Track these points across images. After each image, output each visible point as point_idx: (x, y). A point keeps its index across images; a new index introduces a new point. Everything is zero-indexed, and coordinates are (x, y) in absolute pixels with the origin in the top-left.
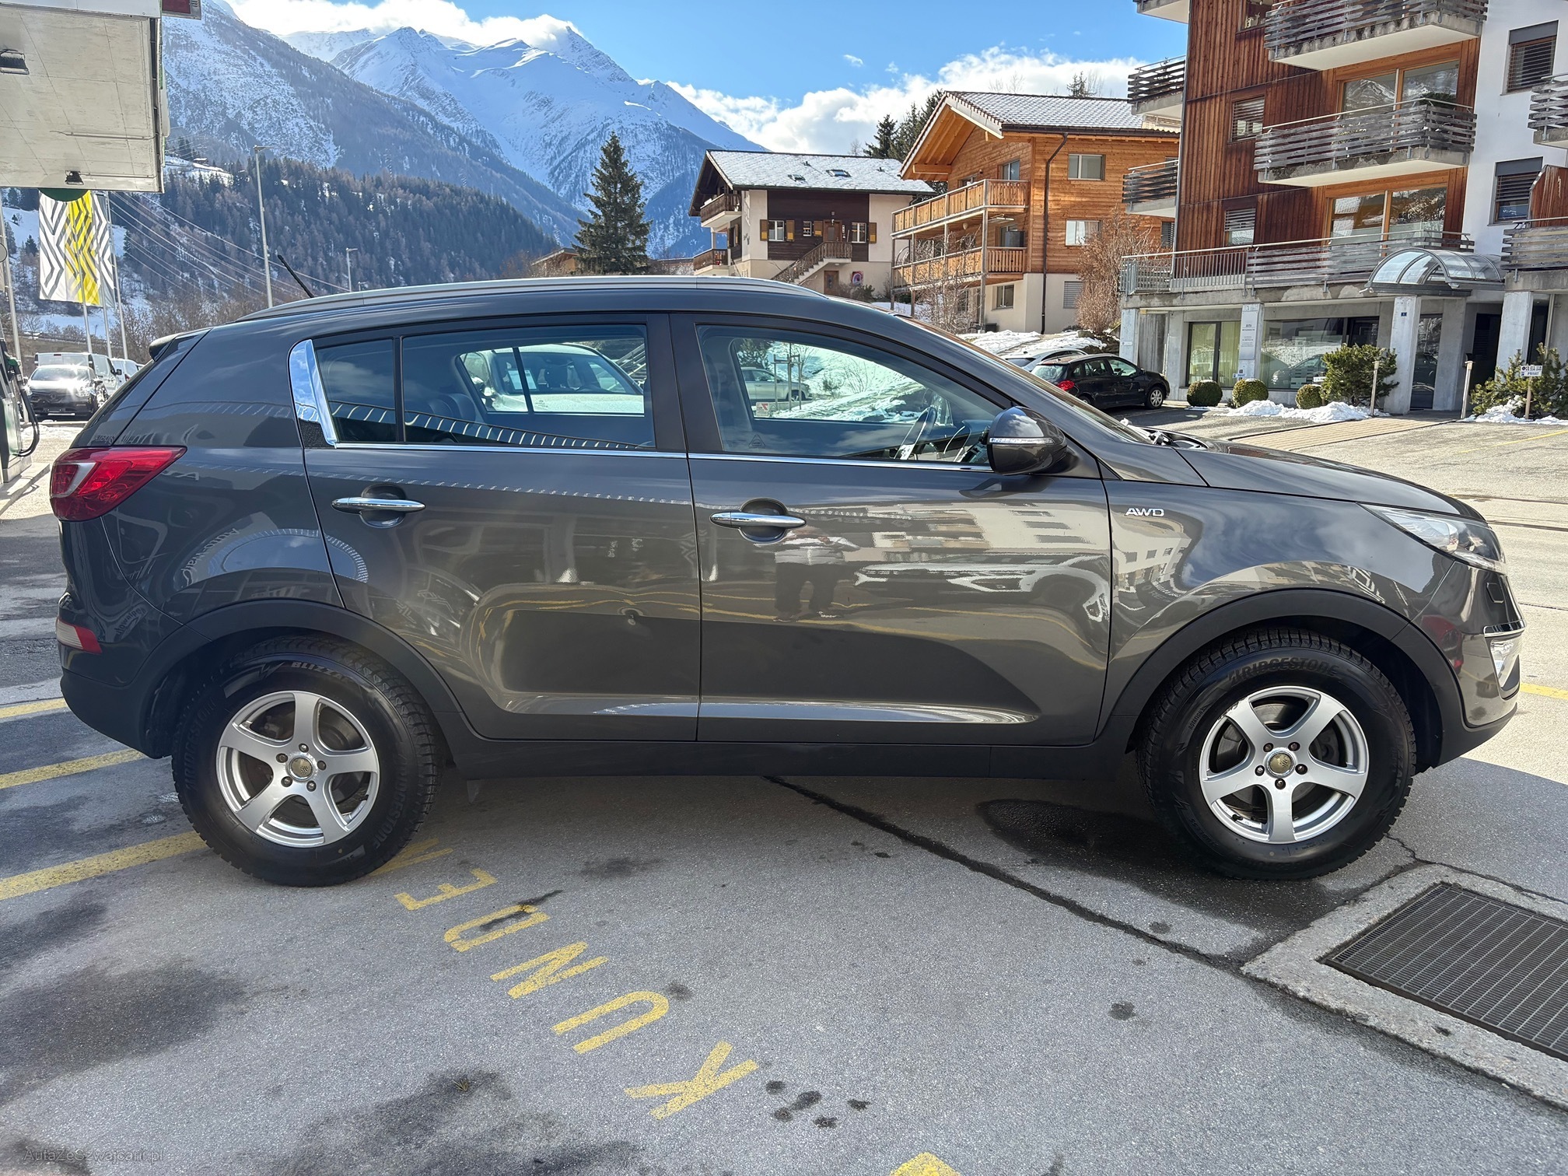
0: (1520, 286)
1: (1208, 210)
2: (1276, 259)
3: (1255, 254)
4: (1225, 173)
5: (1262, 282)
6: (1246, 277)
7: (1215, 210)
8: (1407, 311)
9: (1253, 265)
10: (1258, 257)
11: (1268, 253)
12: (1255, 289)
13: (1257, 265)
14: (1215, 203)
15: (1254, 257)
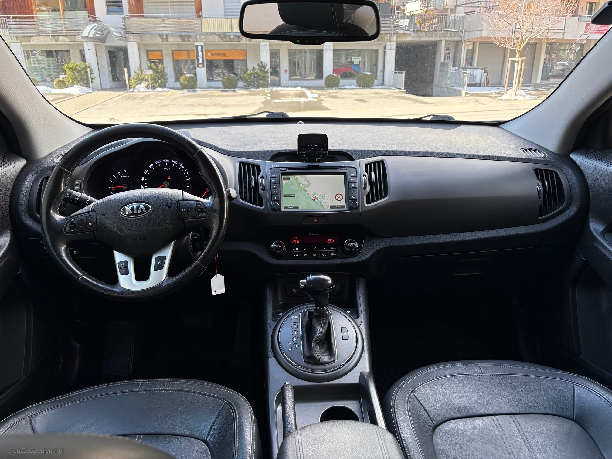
0: (132, 40)
2: (23, 23)
3: (11, 20)
5: (19, 33)
6: (9, 30)
8: (90, 48)
9: (11, 25)
10: (13, 21)
11: (18, 20)
12: (15, 36)
13: (13, 25)
15: (10, 21)
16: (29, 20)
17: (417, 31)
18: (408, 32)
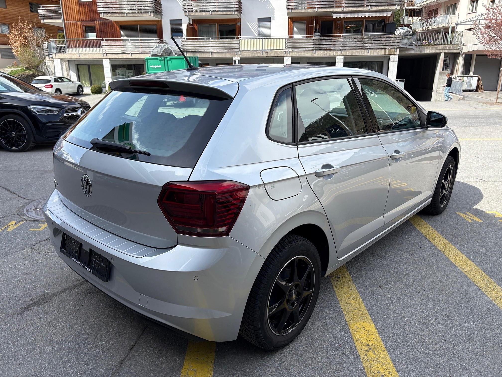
1: (76, 24)
2: (113, 44)
4: (80, 12)
5: (108, 51)
6: (103, 49)
7: (79, 25)
11: (109, 42)
12: (106, 54)
13: (106, 45)
14: (79, 23)
15: (104, 43)
16: (117, 42)
17: (418, 45)
18: (411, 47)
